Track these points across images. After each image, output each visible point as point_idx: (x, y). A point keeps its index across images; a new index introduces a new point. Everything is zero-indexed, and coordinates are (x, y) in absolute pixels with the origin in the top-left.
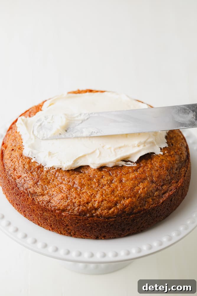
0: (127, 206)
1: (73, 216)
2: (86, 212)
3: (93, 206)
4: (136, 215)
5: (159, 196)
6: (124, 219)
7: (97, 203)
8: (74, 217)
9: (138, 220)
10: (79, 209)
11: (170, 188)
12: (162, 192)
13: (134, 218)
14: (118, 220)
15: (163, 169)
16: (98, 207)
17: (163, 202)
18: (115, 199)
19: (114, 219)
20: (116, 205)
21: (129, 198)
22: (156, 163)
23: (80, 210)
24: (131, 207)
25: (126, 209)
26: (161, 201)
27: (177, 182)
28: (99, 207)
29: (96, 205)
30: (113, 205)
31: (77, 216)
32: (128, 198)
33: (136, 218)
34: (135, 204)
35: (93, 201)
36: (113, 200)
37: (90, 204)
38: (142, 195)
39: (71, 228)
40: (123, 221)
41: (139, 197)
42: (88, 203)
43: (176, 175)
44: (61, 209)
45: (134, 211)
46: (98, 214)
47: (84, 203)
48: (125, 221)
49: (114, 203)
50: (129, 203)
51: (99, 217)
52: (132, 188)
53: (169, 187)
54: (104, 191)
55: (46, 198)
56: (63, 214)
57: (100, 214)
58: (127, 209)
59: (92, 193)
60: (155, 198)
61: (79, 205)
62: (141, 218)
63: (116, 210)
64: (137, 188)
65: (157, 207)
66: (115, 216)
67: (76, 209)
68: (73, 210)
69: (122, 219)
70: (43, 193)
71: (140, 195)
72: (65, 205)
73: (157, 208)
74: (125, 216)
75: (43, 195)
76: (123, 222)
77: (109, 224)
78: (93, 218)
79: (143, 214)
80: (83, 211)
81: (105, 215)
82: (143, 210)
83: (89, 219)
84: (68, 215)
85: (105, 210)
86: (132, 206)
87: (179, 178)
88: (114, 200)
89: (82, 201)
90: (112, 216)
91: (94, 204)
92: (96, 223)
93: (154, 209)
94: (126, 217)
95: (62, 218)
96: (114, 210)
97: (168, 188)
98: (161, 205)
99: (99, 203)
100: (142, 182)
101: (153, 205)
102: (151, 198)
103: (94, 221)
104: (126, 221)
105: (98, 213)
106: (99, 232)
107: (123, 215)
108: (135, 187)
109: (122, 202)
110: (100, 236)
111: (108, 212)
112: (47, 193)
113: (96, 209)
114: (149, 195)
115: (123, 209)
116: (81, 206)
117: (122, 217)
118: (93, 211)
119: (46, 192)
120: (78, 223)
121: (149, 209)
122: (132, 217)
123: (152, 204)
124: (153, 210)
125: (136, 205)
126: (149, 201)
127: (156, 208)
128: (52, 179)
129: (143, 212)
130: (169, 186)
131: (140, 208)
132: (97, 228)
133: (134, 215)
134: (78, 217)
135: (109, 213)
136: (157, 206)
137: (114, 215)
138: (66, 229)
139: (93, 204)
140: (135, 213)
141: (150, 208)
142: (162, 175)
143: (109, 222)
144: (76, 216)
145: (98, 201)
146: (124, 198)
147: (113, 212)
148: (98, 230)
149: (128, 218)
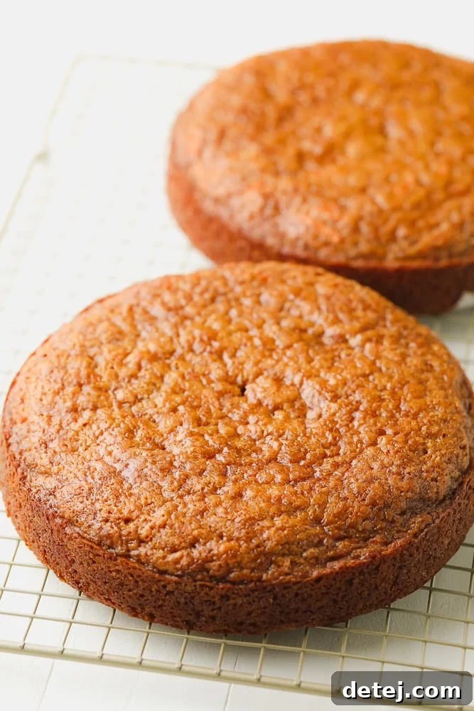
0: (219, 556)
1: (85, 541)
2: (114, 539)
3: (137, 531)
4: (236, 587)
5: (317, 561)
6: (202, 586)
7: (147, 527)
8: (88, 544)
9: (240, 602)
10: (101, 528)
11: (358, 550)
12: (331, 553)
13: (228, 591)
14: (186, 585)
15: (364, 500)
16: (147, 537)
17: (319, 579)
18: (195, 532)
19: (174, 578)
20: (193, 545)
21: (232, 540)
22: (352, 480)
23: (103, 531)
24: (228, 565)
25: (212, 564)
26: (315, 574)
27: (386, 544)
28: (149, 538)
29: (143, 532)
30: (183, 544)
31: (95, 543)
32: (230, 539)
33: (233, 593)
34: (239, 559)
35: (141, 520)
36: (189, 533)
37: (131, 526)
38: (269, 545)
39: (80, 570)
40: (198, 590)
41: (258, 546)
42: (127, 521)
43: (393, 525)
44: (66, 516)
45: (232, 575)
46: (143, 554)
47: (119, 518)
48: (202, 594)
49: (188, 541)
50: (226, 552)
51: (143, 564)
52: (251, 519)
53: (356, 548)
54: (181, 506)
55: (50, 483)
56: (68, 530)
57: (146, 554)
58: (214, 566)
59: (149, 502)
60: (302, 561)
61: (107, 521)
62: (248, 598)
63: (185, 558)
64: (266, 523)
65: (299, 585)
66: (179, 573)
67: (97, 525)
68: (89, 526)
69: (195, 586)
70: (49, 470)
71: (265, 541)
72: (76, 509)
73: (300, 589)
74: (206, 581)
75: (47, 473)
76: (199, 593)
77: (164, 587)
78: (127, 561)
79: (253, 591)
80: (109, 536)
81: (157, 561)
82: (255, 579)
83: (119, 560)
84: (76, 535)
85: (161, 551)
86: (229, 561)
87: (396, 535)
88: (192, 533)
89: (115, 511)
90: (171, 569)
91: (140, 528)
92: (132, 576)
93: (289, 587)
94: (208, 584)
95: (65, 540)
96: (182, 557)
97: (353, 549)
98: (312, 585)
99: (152, 528)
100: (289, 515)
101: (288, 577)
102: (291, 557)
103: (129, 568)
104: (207, 594)
105: (142, 550)
106: (138, 599)
107: (199, 577)
108: (263, 520)
109: (211, 545)
110: (141, 612)
111: (164, 557)
112: (57, 474)
113: (141, 542)
114: (288, 547)
115: (203, 561)
116: (109, 524)
117: (195, 581)
118: (133, 545)
119: (55, 469)
120: (94, 562)
121: (274, 582)
122: (222, 589)
123: (287, 574)
124: (285, 588)
125: (241, 562)
126: (280, 564)
127: (295, 587)
128: (86, 443)
129: (253, 584)
130: (359, 545)
131: (251, 573)
132: (134, 589)
133: (229, 585)
134: (95, 546)
135: (166, 560)
136: (299, 582)
137: (178, 570)
138: (70, 570)
139: (137, 527)
140: (234, 583)
141: (277, 581)
142: (351, 514)
143: (162, 583)
144: (90, 543)
145: (152, 523)
146: (221, 537)
147: (177, 561)
148: (136, 594)
149: (211, 588)
